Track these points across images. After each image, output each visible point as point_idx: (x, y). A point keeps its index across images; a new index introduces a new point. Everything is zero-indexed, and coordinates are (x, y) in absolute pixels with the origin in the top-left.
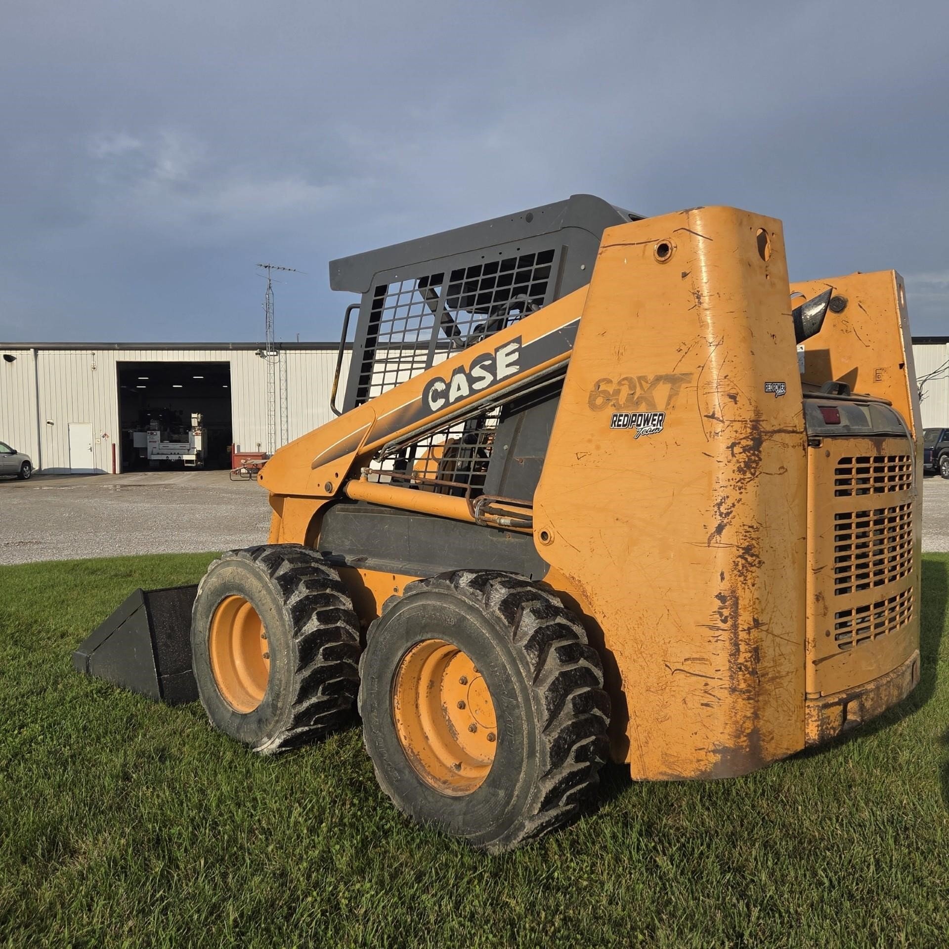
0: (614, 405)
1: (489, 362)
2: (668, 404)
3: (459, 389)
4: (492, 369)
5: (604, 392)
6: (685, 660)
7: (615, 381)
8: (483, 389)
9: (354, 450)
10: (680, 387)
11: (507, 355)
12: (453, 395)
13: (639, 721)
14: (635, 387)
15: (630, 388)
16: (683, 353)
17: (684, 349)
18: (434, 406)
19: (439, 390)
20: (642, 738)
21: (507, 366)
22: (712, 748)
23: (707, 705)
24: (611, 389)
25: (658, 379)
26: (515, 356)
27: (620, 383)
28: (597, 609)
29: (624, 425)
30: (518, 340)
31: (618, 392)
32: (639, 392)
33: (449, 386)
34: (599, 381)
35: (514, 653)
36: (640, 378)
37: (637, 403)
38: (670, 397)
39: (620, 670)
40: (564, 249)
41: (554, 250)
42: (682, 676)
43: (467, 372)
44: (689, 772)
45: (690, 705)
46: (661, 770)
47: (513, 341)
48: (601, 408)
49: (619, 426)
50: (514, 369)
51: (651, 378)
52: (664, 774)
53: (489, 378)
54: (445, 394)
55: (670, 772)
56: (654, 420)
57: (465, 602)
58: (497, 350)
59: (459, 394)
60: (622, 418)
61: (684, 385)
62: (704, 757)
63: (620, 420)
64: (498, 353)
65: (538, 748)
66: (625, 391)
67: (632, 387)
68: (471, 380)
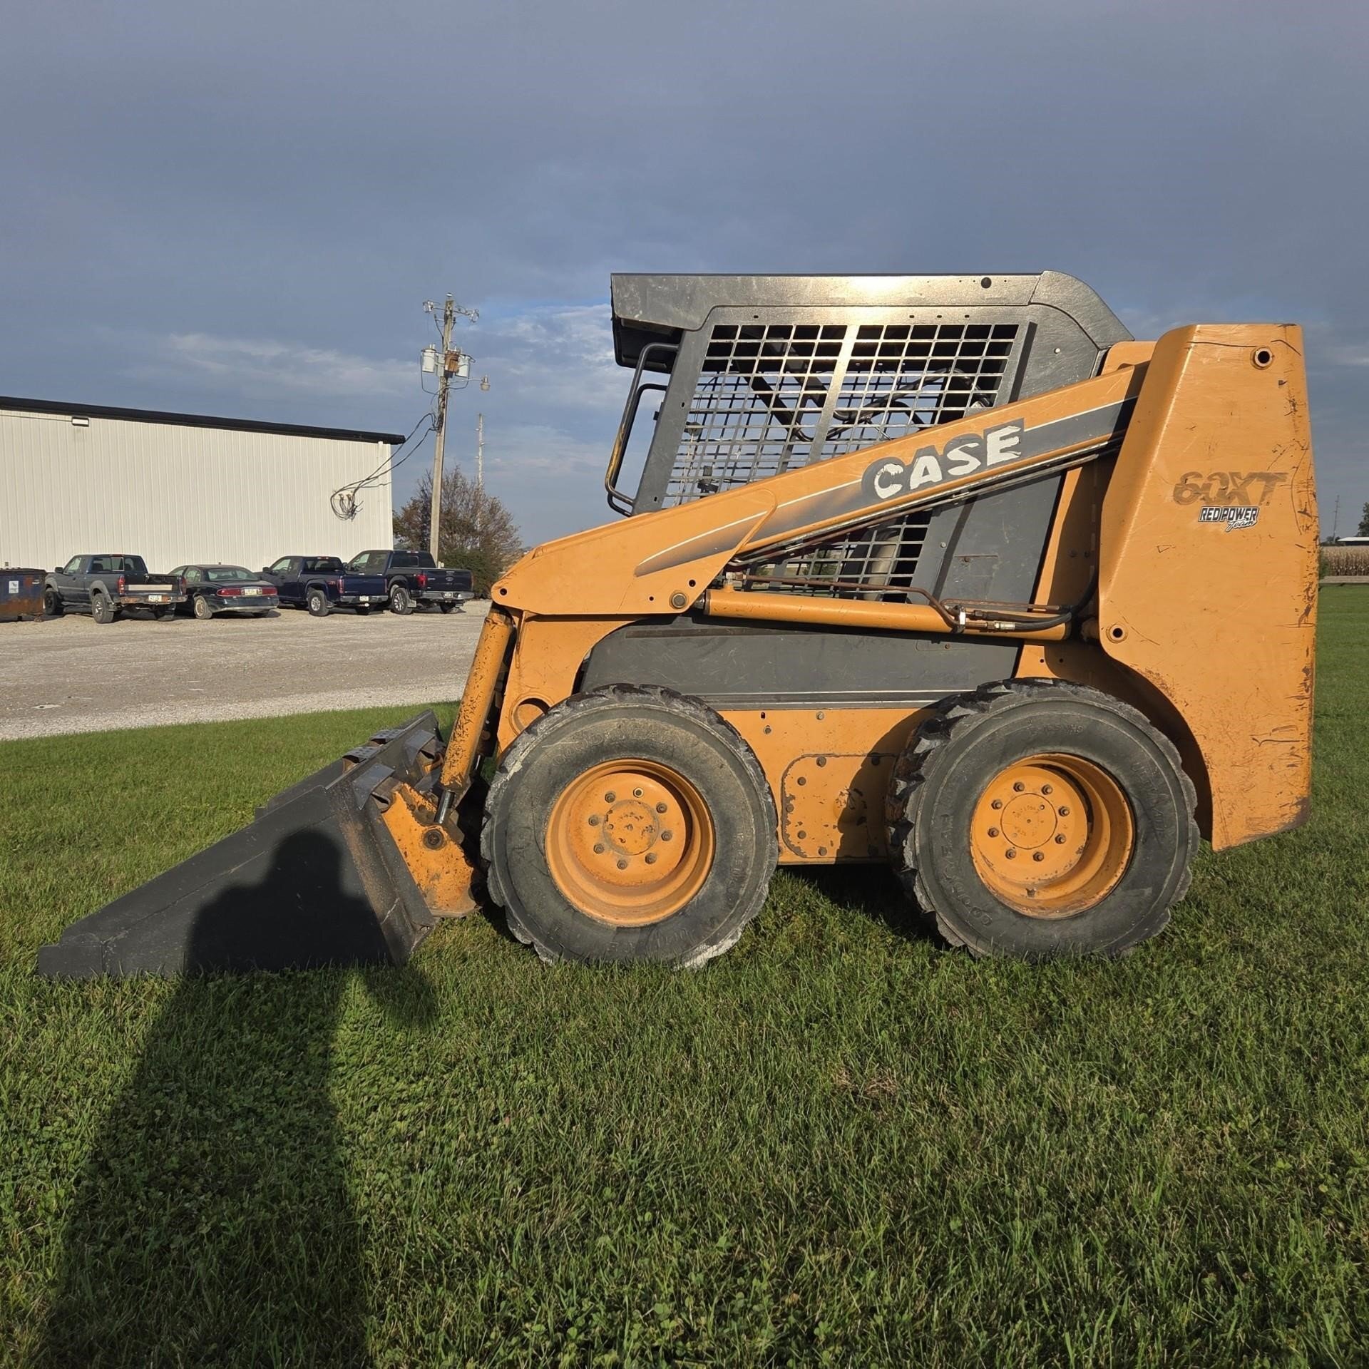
0: (1204, 499)
1: (975, 445)
2: (1262, 500)
3: (926, 472)
4: (980, 454)
5: (1191, 485)
6: (1274, 730)
7: (1205, 476)
8: (965, 475)
9: (731, 548)
10: (1274, 485)
11: (1002, 439)
12: (916, 480)
13: (1222, 796)
14: (1227, 483)
15: (1222, 483)
16: (1277, 454)
17: (1280, 450)
18: (883, 493)
19: (893, 473)
20: (1226, 811)
21: (1002, 451)
22: (1295, 801)
23: (1293, 765)
24: (1200, 483)
25: (1252, 476)
26: (1015, 440)
27: (1210, 478)
28: (1178, 699)
29: (1215, 519)
30: (1019, 423)
31: (1207, 487)
32: (1231, 487)
33: (909, 469)
34: (1188, 475)
35: (1161, 748)
36: (1233, 474)
37: (1230, 498)
38: (1264, 494)
39: (1203, 753)
40: (1032, 327)
41: (1017, 326)
42: (1270, 745)
43: (941, 452)
44: (1273, 828)
45: (1276, 770)
46: (1245, 834)
47: (1013, 424)
48: (1188, 501)
49: (1209, 519)
50: (1010, 456)
51: (1244, 475)
52: (1249, 836)
53: (974, 463)
54: (903, 479)
55: (1253, 833)
56: (1247, 514)
57: (1093, 706)
58: (988, 432)
59: (926, 479)
60: (1212, 512)
61: (1279, 484)
62: (1288, 811)
63: (1210, 514)
64: (989, 436)
65: (1190, 835)
66: (1216, 487)
67: (1224, 481)
68: (946, 465)
